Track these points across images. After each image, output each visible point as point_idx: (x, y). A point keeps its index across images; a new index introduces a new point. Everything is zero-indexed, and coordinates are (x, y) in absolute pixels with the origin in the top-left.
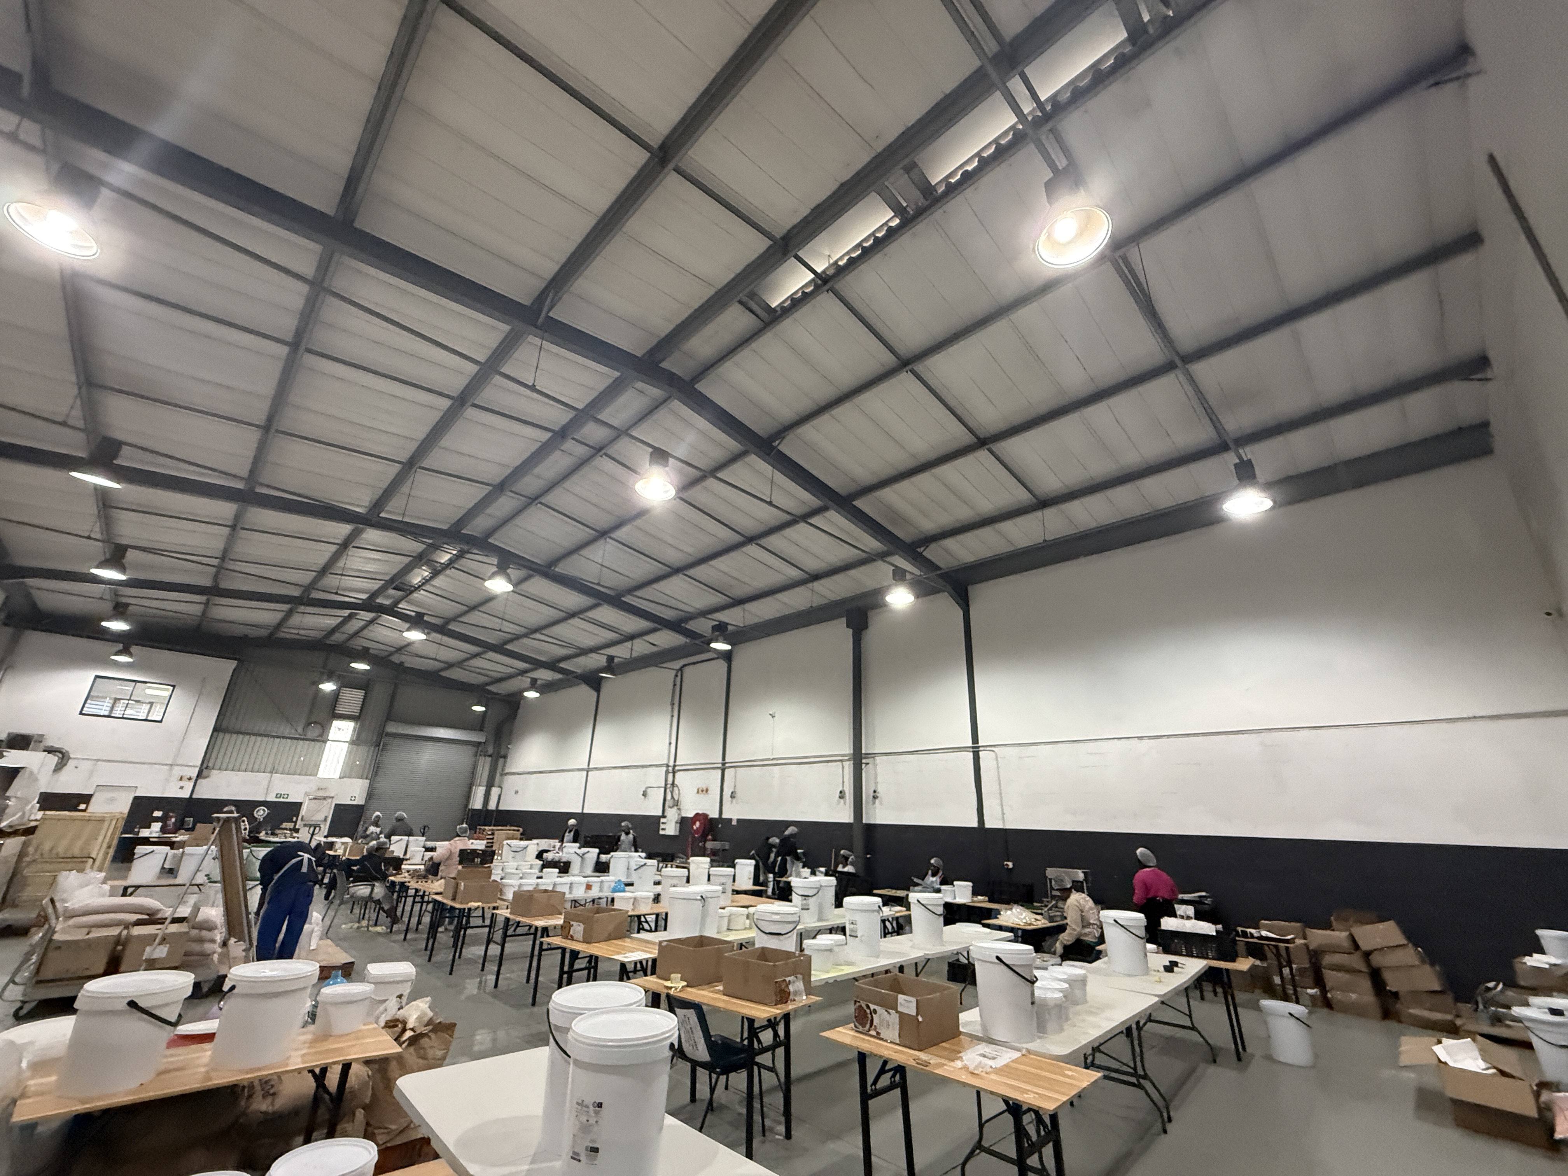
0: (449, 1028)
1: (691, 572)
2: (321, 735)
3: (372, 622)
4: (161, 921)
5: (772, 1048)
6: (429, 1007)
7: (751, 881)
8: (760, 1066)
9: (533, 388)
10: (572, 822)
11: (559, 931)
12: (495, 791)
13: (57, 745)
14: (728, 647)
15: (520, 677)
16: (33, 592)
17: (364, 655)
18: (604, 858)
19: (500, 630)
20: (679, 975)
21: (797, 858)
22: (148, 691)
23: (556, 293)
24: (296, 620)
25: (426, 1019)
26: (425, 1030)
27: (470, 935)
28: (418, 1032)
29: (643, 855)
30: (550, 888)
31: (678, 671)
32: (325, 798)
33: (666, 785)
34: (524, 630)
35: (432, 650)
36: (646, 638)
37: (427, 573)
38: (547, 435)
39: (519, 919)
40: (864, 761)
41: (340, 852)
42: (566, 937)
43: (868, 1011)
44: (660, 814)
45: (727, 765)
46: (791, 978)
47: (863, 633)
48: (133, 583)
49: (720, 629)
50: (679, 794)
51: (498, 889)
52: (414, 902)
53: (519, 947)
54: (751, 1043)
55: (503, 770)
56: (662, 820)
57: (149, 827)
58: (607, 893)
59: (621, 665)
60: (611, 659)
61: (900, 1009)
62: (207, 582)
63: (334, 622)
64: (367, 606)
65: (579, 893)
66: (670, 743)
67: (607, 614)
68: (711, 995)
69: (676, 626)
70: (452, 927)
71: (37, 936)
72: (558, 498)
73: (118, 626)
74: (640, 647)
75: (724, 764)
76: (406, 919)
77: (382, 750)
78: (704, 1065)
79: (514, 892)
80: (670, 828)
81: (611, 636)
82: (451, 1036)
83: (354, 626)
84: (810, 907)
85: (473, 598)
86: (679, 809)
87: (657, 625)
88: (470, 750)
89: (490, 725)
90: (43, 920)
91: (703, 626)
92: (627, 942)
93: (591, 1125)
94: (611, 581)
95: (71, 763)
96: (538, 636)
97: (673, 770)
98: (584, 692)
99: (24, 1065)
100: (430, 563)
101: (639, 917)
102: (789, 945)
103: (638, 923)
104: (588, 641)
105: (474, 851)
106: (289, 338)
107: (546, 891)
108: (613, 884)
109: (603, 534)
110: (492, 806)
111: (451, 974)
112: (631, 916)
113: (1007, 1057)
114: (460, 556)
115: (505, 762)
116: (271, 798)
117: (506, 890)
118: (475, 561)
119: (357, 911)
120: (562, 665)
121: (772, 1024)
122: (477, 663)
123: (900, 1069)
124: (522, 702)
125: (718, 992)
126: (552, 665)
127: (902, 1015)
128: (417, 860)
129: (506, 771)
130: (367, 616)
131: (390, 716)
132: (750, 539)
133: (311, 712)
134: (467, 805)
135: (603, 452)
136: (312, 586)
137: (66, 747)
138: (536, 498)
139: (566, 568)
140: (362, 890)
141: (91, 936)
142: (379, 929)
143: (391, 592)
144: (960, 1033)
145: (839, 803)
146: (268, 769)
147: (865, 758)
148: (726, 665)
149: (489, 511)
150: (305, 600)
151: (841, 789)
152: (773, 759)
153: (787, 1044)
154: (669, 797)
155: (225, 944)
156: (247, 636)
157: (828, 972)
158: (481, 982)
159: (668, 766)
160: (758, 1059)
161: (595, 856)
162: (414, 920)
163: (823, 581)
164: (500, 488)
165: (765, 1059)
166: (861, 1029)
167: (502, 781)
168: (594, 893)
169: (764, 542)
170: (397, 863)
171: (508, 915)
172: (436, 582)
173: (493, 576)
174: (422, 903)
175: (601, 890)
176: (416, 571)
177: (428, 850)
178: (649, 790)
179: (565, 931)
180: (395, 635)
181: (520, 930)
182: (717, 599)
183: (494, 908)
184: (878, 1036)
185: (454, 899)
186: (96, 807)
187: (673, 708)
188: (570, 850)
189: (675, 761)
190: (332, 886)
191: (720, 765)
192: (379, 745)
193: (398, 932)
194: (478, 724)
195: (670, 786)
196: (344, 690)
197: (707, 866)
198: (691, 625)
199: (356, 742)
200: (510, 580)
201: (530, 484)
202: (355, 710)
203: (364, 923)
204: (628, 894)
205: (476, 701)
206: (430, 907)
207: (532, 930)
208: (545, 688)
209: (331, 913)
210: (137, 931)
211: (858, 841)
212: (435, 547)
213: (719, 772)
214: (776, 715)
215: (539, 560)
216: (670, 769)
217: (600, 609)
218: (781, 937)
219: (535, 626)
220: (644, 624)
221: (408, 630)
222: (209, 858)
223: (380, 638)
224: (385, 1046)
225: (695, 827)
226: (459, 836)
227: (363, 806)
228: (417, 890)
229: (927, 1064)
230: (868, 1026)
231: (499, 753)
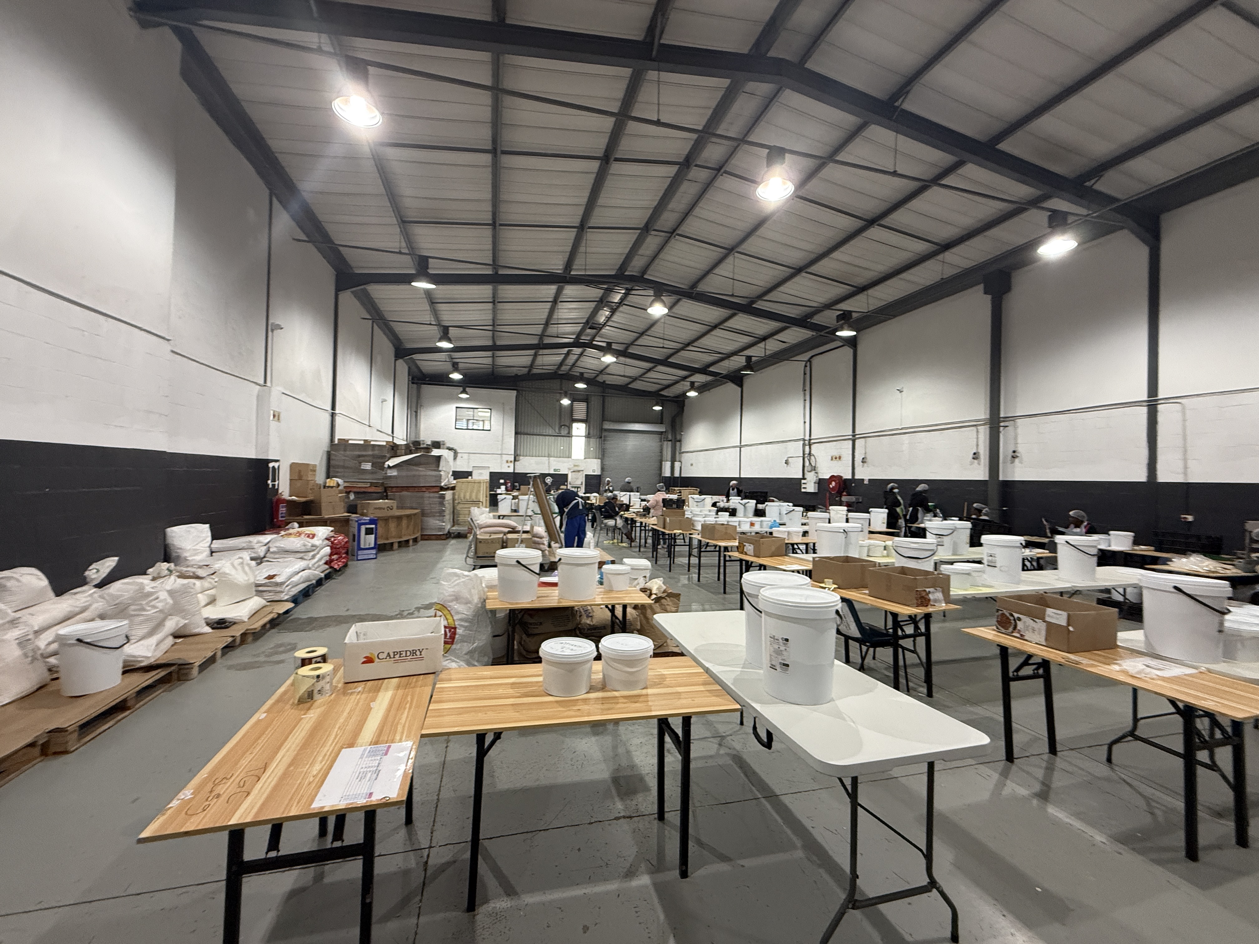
0: (677, 596)
1: (814, 269)
2: (569, 433)
3: (581, 355)
4: (518, 532)
5: (914, 636)
6: (663, 583)
7: (885, 525)
8: (904, 649)
9: (658, 123)
10: (734, 482)
11: (736, 549)
12: (677, 464)
13: (451, 446)
14: (854, 333)
15: (682, 382)
16: (419, 363)
17: (581, 378)
18: (760, 506)
19: (663, 347)
20: (831, 581)
21: (927, 510)
22: (480, 414)
23: (663, 15)
24: (540, 360)
25: (662, 590)
26: (664, 595)
27: (678, 551)
28: (659, 595)
29: (791, 504)
30: (726, 523)
31: (806, 362)
32: (579, 471)
33: (804, 454)
34: (680, 346)
35: (620, 370)
36: (775, 337)
37: (608, 313)
38: (675, 168)
39: (708, 541)
40: (1002, 424)
41: (594, 501)
42: (742, 553)
43: (1012, 618)
44: (801, 477)
45: (857, 436)
46: (931, 590)
47: (1005, 297)
48: (456, 350)
49: (845, 319)
50: (816, 461)
51: (690, 524)
52: (641, 530)
53: (709, 559)
54: (895, 631)
55: (680, 450)
56: (803, 481)
57: (500, 488)
58: (766, 529)
59: (757, 362)
60: (749, 358)
61: (1047, 619)
62: (490, 343)
63: (560, 358)
64: (576, 344)
65: (746, 528)
66: (805, 422)
67: (742, 321)
68: (858, 595)
69: (802, 322)
70: (665, 546)
71: (471, 537)
72: (692, 226)
73: (456, 376)
74: (772, 346)
75: (854, 436)
76: (638, 538)
77: (604, 440)
78: (855, 639)
79: (702, 525)
80: (810, 487)
81: (747, 340)
82: (679, 600)
83: (572, 359)
84: (945, 543)
85: (640, 326)
86: (816, 473)
87: (785, 324)
88: (657, 437)
89: (667, 418)
90: (470, 530)
91: (828, 318)
92: (786, 559)
93: (781, 651)
94: (743, 291)
95: (459, 455)
96: (690, 348)
97: (809, 443)
98: (731, 388)
99: (484, 585)
100: (608, 304)
101: (793, 545)
102: (928, 566)
103: (793, 548)
104: (729, 347)
105: (671, 500)
106: (489, 147)
107: (723, 524)
108: (770, 523)
109: (730, 250)
110: (677, 474)
111: (670, 571)
112: (787, 544)
113: (1176, 671)
114: (626, 295)
115: (681, 444)
116: (552, 472)
117: (696, 523)
118: (639, 296)
119: (610, 534)
120: (711, 369)
121: (913, 619)
122: (651, 375)
123: (1045, 664)
124: (686, 401)
125: (865, 594)
126: (704, 370)
127: (1050, 626)
128: (637, 506)
129: (683, 451)
130: (577, 351)
131: (604, 419)
132: (872, 222)
133: (560, 419)
134: (661, 474)
135: (722, 171)
136: (542, 336)
137: (455, 448)
138: (674, 231)
139: (703, 287)
140: (611, 522)
141: (492, 537)
142: (624, 544)
143: (589, 331)
144: (1118, 646)
145: (972, 464)
146: (547, 455)
147: (1004, 421)
148: (852, 351)
149: (641, 252)
150: (541, 346)
151: (975, 451)
152: (902, 429)
153: (927, 635)
154: (807, 463)
155: (550, 546)
156: (516, 375)
157: (966, 590)
158: (689, 577)
159: (804, 440)
160: (901, 642)
161: (754, 505)
162: (643, 541)
163: (955, 250)
164: (646, 229)
165: (907, 643)
166: (1003, 631)
167: (680, 457)
168: (757, 528)
169: (886, 221)
170: (627, 507)
171: (700, 539)
172: (615, 318)
173: (651, 305)
174: (645, 530)
175: (761, 527)
176: (601, 312)
177: (643, 500)
178: (790, 459)
179: (740, 549)
180: (596, 362)
181: (708, 549)
182: (840, 290)
183: (690, 534)
184: (1022, 637)
185: (664, 528)
186: (476, 476)
187: (805, 394)
188: (735, 501)
189: (810, 436)
190: (594, 520)
191: (851, 437)
192: (601, 437)
193: (635, 547)
194: (659, 419)
195: (807, 456)
196: (575, 404)
197: (845, 513)
198: (817, 319)
199: (588, 436)
200: (665, 306)
201: (668, 219)
202: (583, 416)
203: (615, 541)
204: (782, 528)
205: (654, 403)
206: (650, 534)
207: (717, 549)
208: (702, 389)
209: (597, 535)
210: (510, 536)
211: (994, 494)
212: (609, 291)
213: (850, 442)
214: (904, 390)
215: (683, 285)
216: (807, 442)
217: (736, 318)
218: (920, 561)
219: (687, 342)
220: (774, 325)
221: (604, 356)
222: (531, 502)
223: (588, 366)
224: (643, 599)
225: (831, 486)
226: (659, 491)
227: (599, 476)
228: (641, 523)
229: (1078, 663)
230: (1011, 629)
231: (675, 439)
